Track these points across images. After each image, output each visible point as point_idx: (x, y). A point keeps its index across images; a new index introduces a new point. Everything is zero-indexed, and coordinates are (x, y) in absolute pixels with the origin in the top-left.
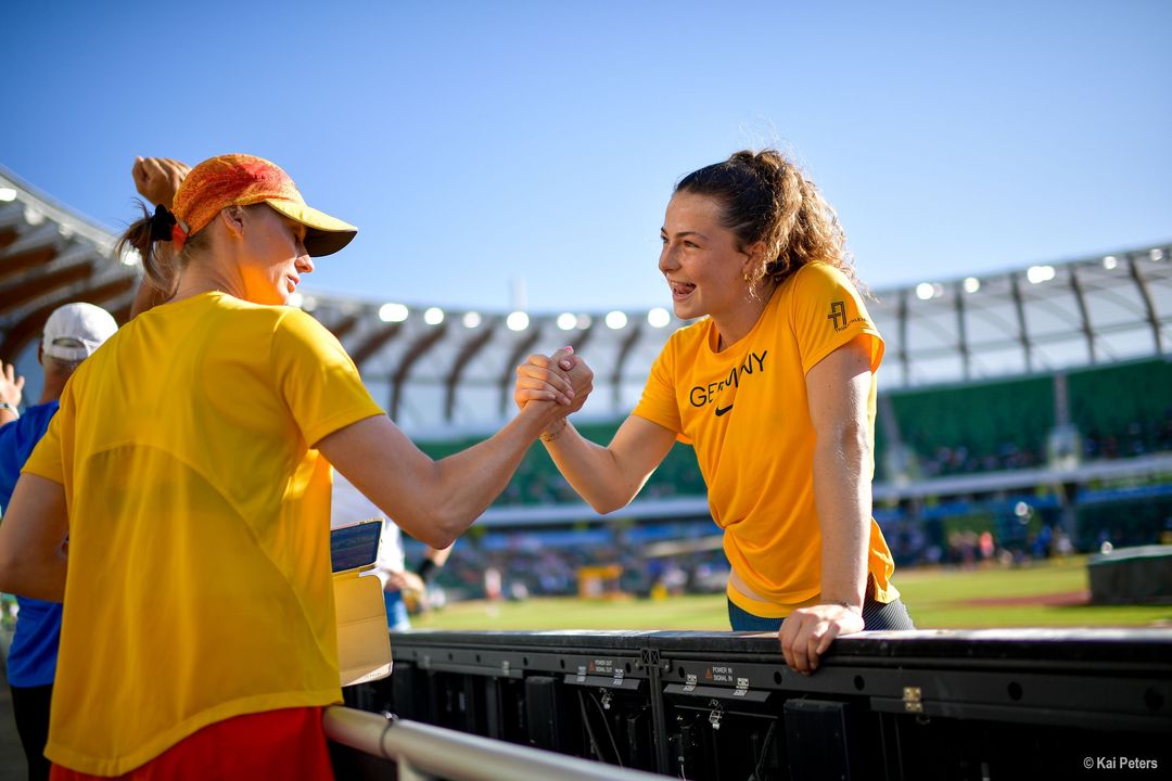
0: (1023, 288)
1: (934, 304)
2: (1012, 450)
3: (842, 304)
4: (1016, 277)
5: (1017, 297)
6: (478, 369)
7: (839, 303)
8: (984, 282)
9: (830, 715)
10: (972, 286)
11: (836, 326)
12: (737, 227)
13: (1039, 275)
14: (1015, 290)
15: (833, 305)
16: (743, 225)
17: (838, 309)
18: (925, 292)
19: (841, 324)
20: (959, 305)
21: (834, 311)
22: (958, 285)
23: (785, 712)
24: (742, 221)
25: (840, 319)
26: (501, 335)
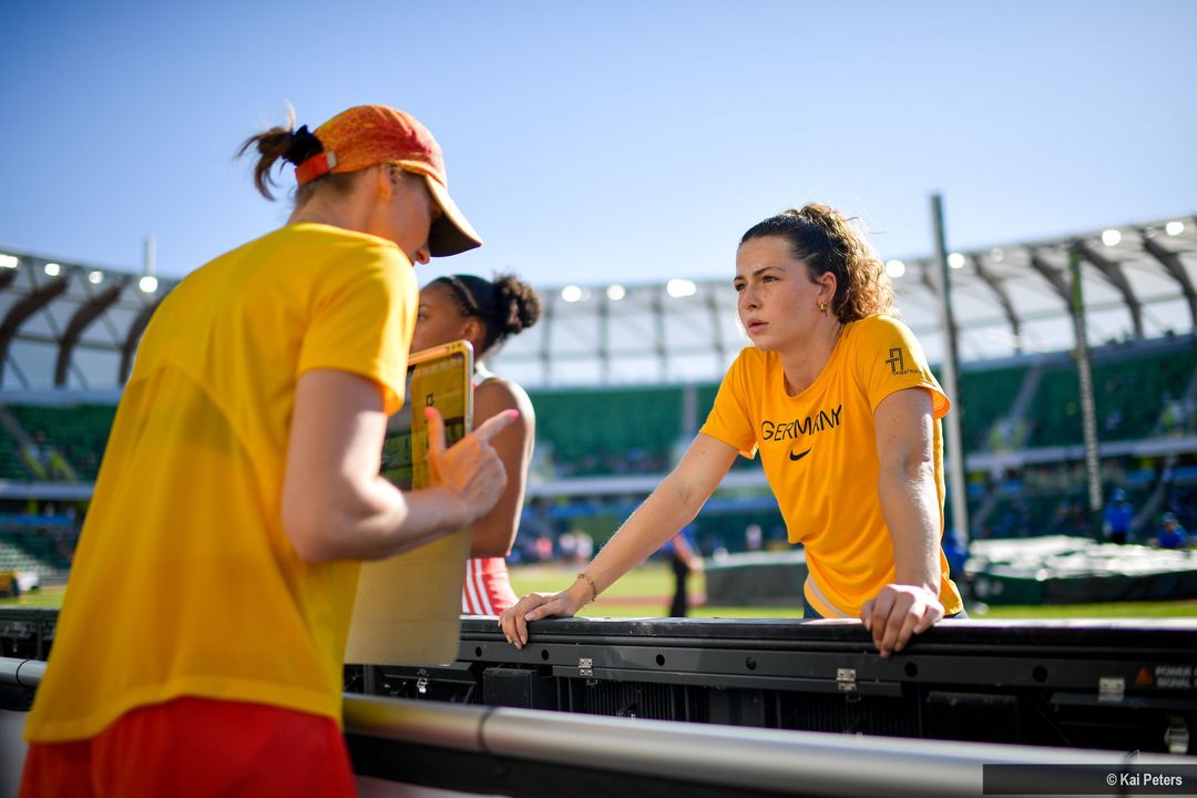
0: (666, 301)
1: (578, 308)
2: (639, 455)
3: (899, 350)
4: (659, 288)
5: (658, 308)
6: (96, 331)
7: (895, 350)
8: (630, 290)
9: (520, 679)
10: (616, 294)
11: (894, 369)
12: (807, 258)
13: (680, 289)
14: (656, 302)
15: (891, 351)
16: (812, 256)
17: (896, 354)
18: (571, 295)
19: (898, 369)
20: (603, 311)
21: (892, 355)
22: (602, 291)
23: (484, 678)
24: (810, 252)
25: (897, 364)
26: (128, 296)
